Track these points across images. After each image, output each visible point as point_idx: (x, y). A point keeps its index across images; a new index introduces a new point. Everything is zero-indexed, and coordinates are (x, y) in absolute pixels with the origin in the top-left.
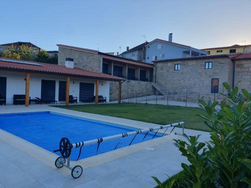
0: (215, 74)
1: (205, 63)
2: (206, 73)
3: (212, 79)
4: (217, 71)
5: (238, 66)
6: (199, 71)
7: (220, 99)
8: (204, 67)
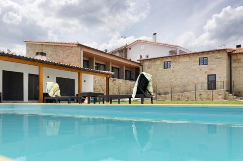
0: (212, 69)
1: (200, 58)
2: (201, 70)
3: (208, 75)
4: (212, 67)
5: (235, 61)
6: (193, 67)
7: (220, 95)
8: (198, 63)
